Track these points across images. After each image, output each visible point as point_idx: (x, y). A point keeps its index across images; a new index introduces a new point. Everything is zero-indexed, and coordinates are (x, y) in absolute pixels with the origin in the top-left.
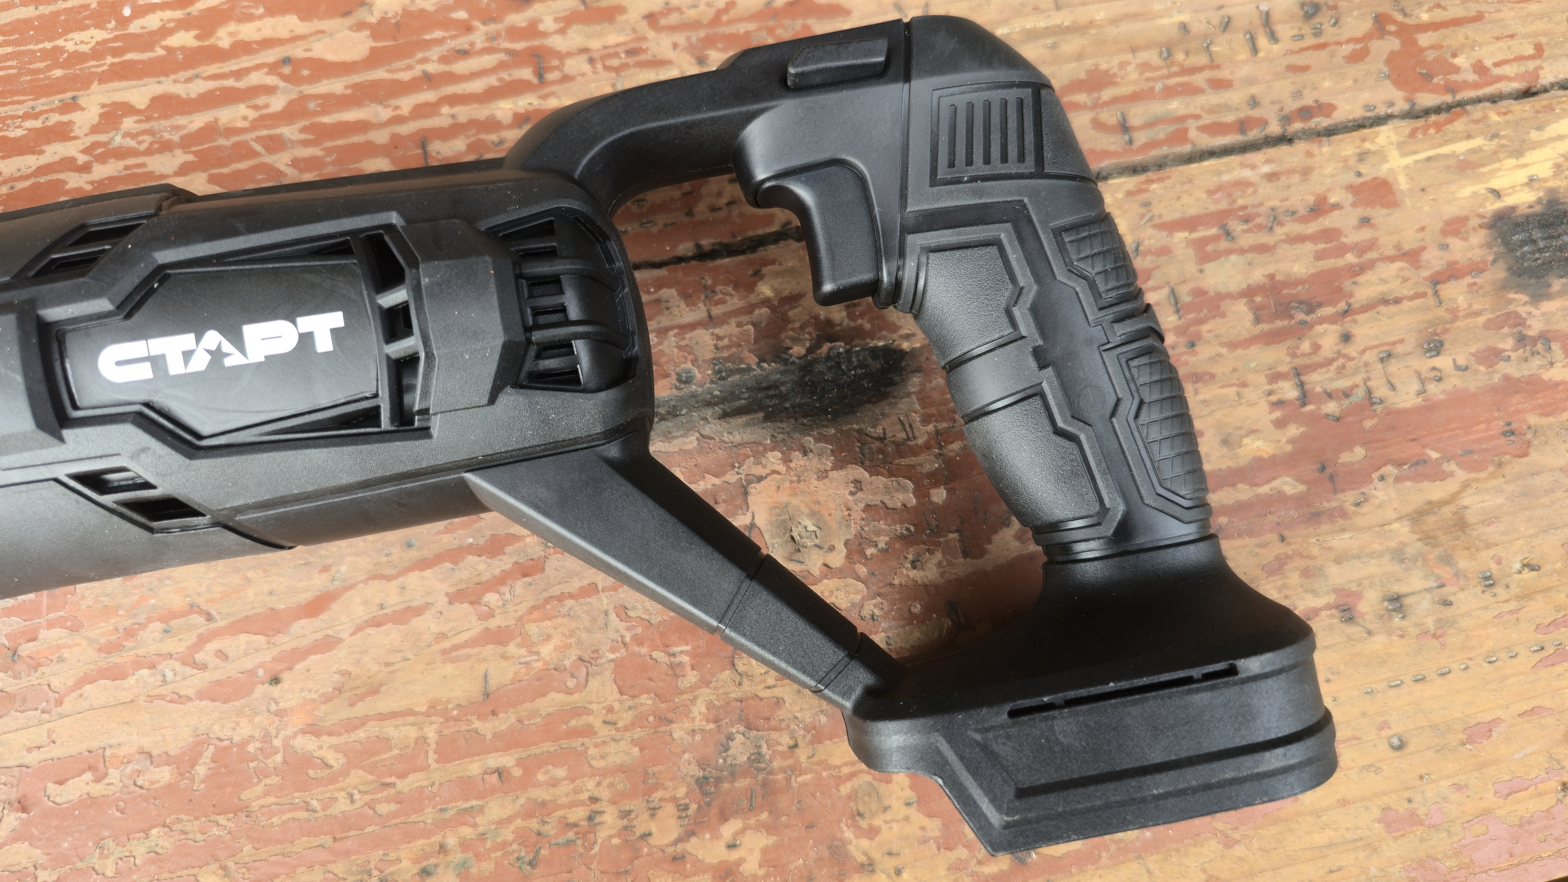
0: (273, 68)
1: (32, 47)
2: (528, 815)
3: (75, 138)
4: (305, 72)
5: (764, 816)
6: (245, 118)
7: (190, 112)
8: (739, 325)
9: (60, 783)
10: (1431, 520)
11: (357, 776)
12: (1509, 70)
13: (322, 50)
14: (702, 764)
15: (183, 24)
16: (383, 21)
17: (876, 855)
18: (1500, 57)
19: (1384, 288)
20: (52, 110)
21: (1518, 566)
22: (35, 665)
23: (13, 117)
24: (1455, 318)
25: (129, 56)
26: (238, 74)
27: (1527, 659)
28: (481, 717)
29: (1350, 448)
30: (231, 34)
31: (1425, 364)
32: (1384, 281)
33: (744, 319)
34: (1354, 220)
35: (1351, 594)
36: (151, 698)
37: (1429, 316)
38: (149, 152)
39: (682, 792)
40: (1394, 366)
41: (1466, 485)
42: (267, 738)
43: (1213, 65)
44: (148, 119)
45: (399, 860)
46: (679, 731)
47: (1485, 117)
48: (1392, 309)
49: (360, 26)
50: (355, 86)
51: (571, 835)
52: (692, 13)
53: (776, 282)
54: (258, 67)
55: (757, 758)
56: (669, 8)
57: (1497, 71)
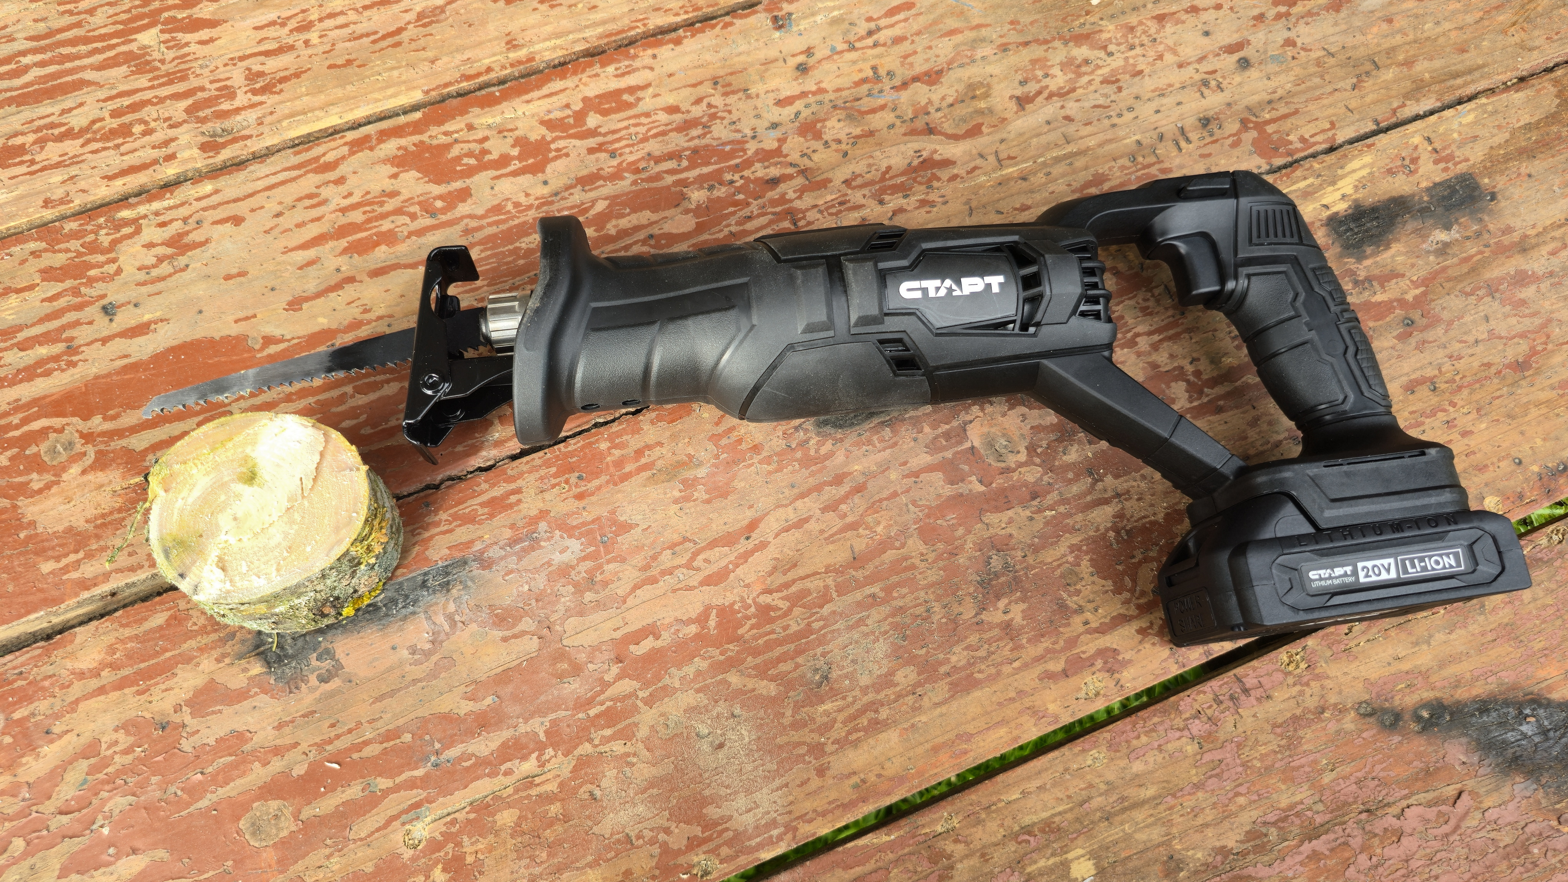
2: (893, 615)
5: (1019, 594)
9: (637, 644)
11: (797, 611)
12: (1318, 138)
13: (669, 228)
14: (979, 574)
16: (698, 206)
17: (1082, 603)
18: (1313, 132)
22: (606, 584)
28: (856, 569)
36: (674, 591)
39: (972, 590)
42: (743, 600)
43: (1160, 162)
46: (962, 560)
47: (1312, 166)
49: (687, 211)
52: (869, 176)
54: (636, 243)
55: (1006, 566)
56: (855, 176)
57: (1312, 140)
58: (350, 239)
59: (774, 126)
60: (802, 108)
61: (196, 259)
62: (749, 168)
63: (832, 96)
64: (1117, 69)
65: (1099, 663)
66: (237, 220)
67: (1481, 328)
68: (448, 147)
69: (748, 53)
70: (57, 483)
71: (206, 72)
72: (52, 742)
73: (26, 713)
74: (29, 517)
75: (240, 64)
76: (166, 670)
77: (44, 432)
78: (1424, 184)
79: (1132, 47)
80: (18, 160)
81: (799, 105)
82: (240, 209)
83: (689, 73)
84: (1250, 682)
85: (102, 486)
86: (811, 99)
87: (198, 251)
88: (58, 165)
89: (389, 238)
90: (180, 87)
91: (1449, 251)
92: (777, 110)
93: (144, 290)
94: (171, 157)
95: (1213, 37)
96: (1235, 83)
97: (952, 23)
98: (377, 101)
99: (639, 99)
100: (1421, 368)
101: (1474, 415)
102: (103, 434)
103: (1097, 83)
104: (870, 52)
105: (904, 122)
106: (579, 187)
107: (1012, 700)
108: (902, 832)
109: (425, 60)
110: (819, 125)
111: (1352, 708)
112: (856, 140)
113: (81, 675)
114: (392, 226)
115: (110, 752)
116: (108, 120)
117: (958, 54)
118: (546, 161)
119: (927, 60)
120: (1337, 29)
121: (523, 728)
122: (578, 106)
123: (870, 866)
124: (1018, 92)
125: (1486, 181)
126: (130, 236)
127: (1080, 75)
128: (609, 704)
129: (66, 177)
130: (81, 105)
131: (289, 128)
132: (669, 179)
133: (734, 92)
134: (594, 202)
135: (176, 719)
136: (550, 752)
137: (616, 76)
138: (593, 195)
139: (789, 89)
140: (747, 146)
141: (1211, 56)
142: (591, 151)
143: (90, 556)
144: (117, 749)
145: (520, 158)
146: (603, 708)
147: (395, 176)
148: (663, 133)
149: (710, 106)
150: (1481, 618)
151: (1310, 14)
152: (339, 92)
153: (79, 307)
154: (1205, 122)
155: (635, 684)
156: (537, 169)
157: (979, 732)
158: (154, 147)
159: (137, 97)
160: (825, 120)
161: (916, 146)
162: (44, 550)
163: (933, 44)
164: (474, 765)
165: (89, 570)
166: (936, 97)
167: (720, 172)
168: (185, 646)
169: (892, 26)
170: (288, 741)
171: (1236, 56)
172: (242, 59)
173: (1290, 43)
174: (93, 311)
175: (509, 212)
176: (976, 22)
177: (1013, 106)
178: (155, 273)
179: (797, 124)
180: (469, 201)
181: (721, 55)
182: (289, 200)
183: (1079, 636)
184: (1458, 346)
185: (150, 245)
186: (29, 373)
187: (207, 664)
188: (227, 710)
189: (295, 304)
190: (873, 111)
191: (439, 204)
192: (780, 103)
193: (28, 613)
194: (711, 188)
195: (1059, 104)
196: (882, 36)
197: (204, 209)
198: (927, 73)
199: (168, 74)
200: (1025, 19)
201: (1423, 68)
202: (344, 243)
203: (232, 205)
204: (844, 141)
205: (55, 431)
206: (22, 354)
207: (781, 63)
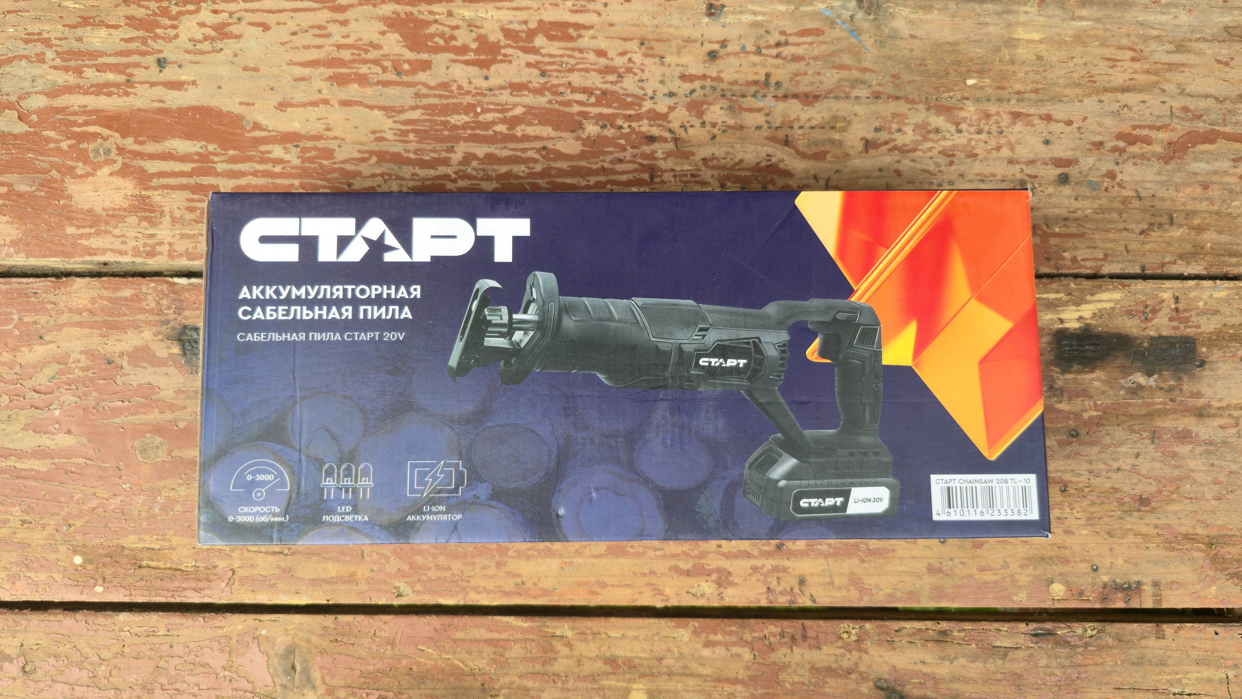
0: (538, 151)
1: (436, 118)
3: (451, 166)
4: (552, 156)
6: (524, 172)
7: (501, 164)
13: (561, 146)
15: (503, 121)
16: (588, 138)
18: (1086, 256)
20: (443, 150)
23: (426, 150)
25: (478, 132)
26: (524, 150)
30: (523, 131)
38: (482, 179)
44: (483, 163)
47: (1068, 284)
49: (578, 138)
50: (572, 167)
52: (723, 161)
54: (532, 149)
56: (713, 157)
57: (1083, 263)
58: (335, 70)
59: (671, 94)
60: (698, 88)
61: (230, 46)
62: (638, 121)
63: (724, 86)
64: (958, 146)
65: (714, 576)
66: (266, 27)
67: (1128, 461)
68: (428, 24)
69: (677, 28)
70: (93, 175)
72: (41, 344)
73: (32, 320)
74: (70, 192)
76: (121, 328)
77: (95, 136)
78: (1152, 333)
79: (980, 132)
81: (697, 84)
82: (271, 19)
83: (626, 28)
84: (811, 633)
85: (119, 188)
86: (708, 83)
87: (232, 41)
89: (363, 80)
91: (1140, 393)
92: (678, 82)
93: (189, 57)
95: (1050, 147)
96: (1046, 192)
97: (847, 59)
99: (580, 36)
100: (1063, 471)
101: (1083, 521)
102: (131, 152)
103: (936, 151)
104: (771, 61)
105: (770, 128)
106: (509, 90)
107: (644, 574)
108: (533, 624)
110: (705, 106)
111: (872, 680)
112: (726, 129)
113: (71, 310)
114: (367, 71)
115: (73, 365)
117: (838, 87)
118: (494, 61)
119: (812, 83)
120: (1158, 178)
122: (533, 25)
123: (504, 636)
124: (870, 136)
125: (1204, 349)
126: (191, 13)
127: (926, 139)
132: (576, 108)
133: (653, 56)
134: (515, 105)
135: (118, 361)
137: (571, 11)
138: (516, 100)
139: (696, 67)
140: (644, 103)
141: (1039, 163)
142: (529, 65)
143: (97, 233)
144: (79, 365)
145: (476, 52)
147: (383, 33)
148: (587, 70)
149: (630, 60)
150: (1000, 662)
151: (1143, 156)
153: (143, 54)
156: (484, 65)
157: (613, 586)
160: (710, 104)
161: (769, 150)
162: (72, 219)
163: (823, 71)
165: (95, 243)
166: (804, 116)
167: (615, 116)
168: (138, 317)
169: (798, 45)
170: (180, 403)
171: (1059, 171)
173: (1111, 175)
174: (150, 60)
175: (452, 91)
176: (866, 65)
177: (860, 146)
178: (199, 46)
179: (689, 100)
180: (428, 72)
181: (656, 22)
182: (305, 25)
183: (710, 553)
184: (1102, 466)
185: (202, 25)
186: (99, 89)
187: (147, 335)
188: (150, 369)
189: (283, 106)
190: (751, 110)
191: (406, 66)
192: (684, 77)
193: (51, 256)
194: (603, 127)
195: (897, 158)
196: (786, 51)
197: (246, 11)
198: (807, 95)
200: (906, 77)
201: (1209, 238)
202: (330, 72)
203: (265, 14)
204: (718, 127)
205: (102, 138)
206: (98, 74)
207: (698, 45)
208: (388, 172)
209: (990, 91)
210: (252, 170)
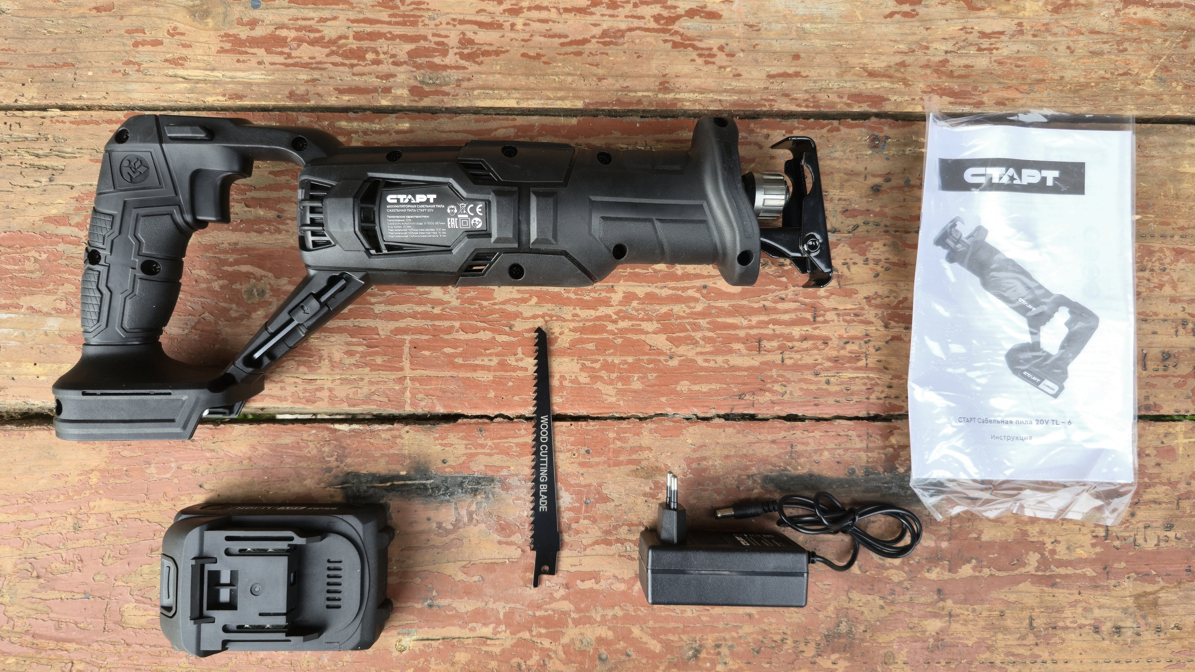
0: (699, 290)
3: (612, 306)
4: (713, 294)
5: (848, 655)
6: (684, 312)
7: (661, 304)
8: (879, 453)
9: (583, 581)
10: (1144, 599)
14: (828, 630)
19: (1156, 496)
20: (602, 289)
21: (1173, 626)
24: (1182, 517)
26: (685, 289)
27: (1163, 664)
29: (1120, 562)
31: (1163, 533)
32: (1157, 493)
33: (882, 451)
34: (1153, 464)
35: (1101, 622)
36: (620, 556)
37: (1171, 513)
38: (642, 320)
39: (818, 638)
40: (1149, 532)
41: (1162, 588)
44: (643, 303)
45: (707, 639)
46: (821, 616)
48: (1157, 506)
50: (734, 306)
51: (774, 645)
52: (887, 300)
53: (899, 438)
54: (693, 287)
55: (850, 632)
56: (877, 296)
59: (834, 231)
60: (861, 223)
63: (888, 222)
69: (841, 160)
70: (247, 317)
71: (432, 23)
72: (201, 493)
73: (190, 468)
74: (223, 335)
75: (458, 26)
77: (248, 276)
80: (279, 50)
81: (860, 220)
86: (871, 218)
88: (306, 65)
90: (409, 31)
92: (840, 218)
94: (387, 90)
98: (549, 98)
102: (285, 292)
109: (595, 75)
110: (868, 243)
112: (890, 266)
113: (230, 457)
116: (351, 40)
121: (491, 605)
128: (550, 612)
129: (309, 77)
130: (335, 18)
131: (478, 97)
136: (503, 627)
139: (858, 201)
146: (546, 614)
152: (523, 81)
154: (1166, 356)
155: (572, 607)
158: (377, 77)
159: (377, 28)
160: (873, 240)
164: (452, 616)
168: (299, 464)
172: (462, 22)
179: (852, 236)
186: (248, 225)
187: (309, 482)
192: (846, 212)
199: (404, 16)
204: (881, 264)
205: (255, 278)
206: (246, 209)
207: (861, 179)
208: (549, 312)
209: (1154, 227)
210: (410, 311)
